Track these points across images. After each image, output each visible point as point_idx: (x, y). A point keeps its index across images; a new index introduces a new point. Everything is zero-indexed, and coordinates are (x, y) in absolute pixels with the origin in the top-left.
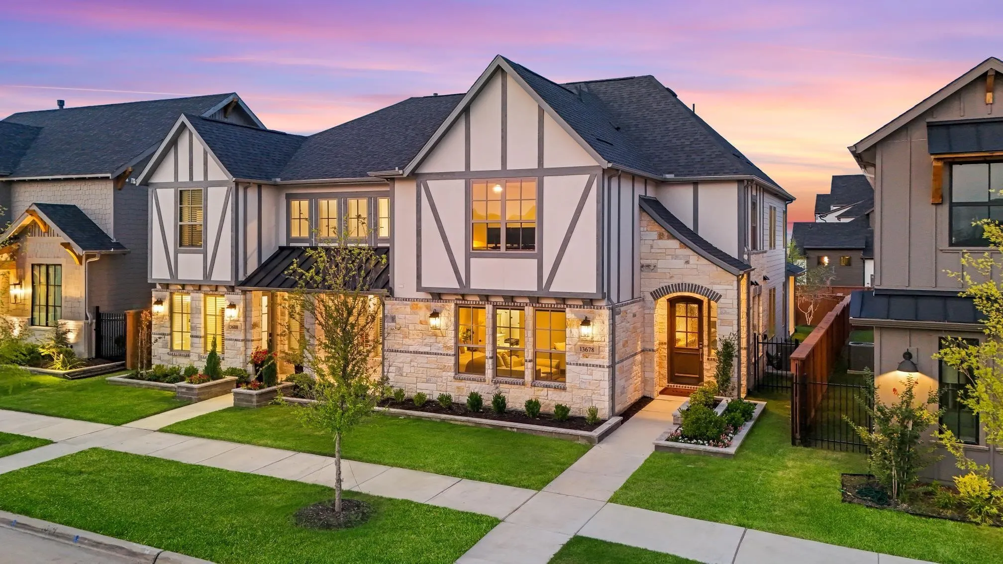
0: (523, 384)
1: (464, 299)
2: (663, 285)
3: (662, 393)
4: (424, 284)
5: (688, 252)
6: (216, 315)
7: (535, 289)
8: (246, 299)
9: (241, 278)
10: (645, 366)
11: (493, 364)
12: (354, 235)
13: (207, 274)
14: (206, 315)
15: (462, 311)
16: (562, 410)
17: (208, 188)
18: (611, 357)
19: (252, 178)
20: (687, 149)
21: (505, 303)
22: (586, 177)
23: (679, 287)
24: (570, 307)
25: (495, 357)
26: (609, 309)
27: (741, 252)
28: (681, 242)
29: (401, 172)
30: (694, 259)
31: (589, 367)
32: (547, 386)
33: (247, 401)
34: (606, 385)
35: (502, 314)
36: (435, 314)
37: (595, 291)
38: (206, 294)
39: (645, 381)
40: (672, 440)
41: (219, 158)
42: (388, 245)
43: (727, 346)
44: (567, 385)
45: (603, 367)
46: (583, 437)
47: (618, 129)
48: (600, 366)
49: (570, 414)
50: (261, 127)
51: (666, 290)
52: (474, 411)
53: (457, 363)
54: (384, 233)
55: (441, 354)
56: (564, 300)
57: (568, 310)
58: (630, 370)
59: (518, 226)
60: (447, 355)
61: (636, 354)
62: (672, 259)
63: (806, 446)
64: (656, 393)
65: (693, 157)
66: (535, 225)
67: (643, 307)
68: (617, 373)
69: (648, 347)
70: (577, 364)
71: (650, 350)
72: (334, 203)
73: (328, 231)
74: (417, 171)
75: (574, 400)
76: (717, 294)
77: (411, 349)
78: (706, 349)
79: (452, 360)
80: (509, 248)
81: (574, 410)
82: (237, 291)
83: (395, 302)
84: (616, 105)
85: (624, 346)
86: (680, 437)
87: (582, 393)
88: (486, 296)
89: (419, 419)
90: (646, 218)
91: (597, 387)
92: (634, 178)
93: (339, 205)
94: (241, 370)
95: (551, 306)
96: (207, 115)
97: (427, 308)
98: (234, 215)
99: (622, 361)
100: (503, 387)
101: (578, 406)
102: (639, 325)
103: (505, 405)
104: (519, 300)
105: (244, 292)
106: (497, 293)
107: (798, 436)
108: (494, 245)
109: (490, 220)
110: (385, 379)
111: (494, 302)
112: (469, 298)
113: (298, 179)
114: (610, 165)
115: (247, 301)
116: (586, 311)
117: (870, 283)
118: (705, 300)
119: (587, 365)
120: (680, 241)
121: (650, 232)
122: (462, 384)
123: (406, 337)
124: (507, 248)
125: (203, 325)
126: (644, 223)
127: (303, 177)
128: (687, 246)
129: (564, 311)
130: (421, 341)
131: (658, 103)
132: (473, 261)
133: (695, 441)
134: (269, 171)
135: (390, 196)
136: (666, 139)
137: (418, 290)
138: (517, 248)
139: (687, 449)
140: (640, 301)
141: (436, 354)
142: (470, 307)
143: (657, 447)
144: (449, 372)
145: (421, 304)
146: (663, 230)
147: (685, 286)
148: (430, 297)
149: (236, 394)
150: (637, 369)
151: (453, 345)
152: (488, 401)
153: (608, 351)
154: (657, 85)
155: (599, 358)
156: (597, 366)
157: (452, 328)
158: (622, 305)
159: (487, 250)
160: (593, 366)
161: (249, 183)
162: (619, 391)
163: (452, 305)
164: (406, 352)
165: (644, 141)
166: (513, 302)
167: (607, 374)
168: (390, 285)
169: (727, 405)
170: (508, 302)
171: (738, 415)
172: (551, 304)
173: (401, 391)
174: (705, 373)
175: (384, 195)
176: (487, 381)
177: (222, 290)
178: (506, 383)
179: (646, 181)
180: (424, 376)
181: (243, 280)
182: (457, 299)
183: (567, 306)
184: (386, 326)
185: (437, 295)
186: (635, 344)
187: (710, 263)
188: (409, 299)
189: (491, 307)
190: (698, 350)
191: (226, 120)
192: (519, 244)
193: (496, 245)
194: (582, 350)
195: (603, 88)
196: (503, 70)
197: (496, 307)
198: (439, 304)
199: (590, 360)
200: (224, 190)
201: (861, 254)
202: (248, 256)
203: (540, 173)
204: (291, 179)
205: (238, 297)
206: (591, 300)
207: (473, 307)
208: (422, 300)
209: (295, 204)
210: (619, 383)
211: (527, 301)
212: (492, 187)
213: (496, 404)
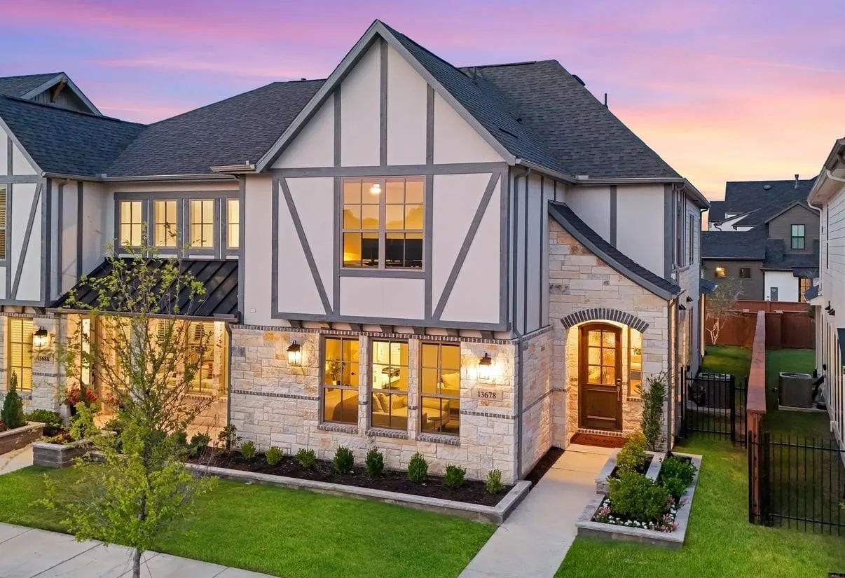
0: (406, 438)
1: (331, 329)
2: (577, 310)
3: (573, 441)
4: (282, 309)
5: (608, 270)
6: (22, 343)
7: (423, 318)
8: (59, 325)
9: (54, 297)
10: (554, 410)
11: (367, 411)
12: (197, 245)
13: (11, 292)
14: (10, 343)
15: (330, 344)
16: (455, 472)
17: (13, 185)
18: (517, 405)
19: (69, 172)
20: (602, 145)
21: (384, 334)
22: (487, 177)
23: (596, 313)
24: (466, 341)
25: (371, 403)
26: (515, 343)
27: (668, 271)
28: (600, 258)
29: (252, 167)
30: (615, 278)
31: (489, 418)
32: (435, 441)
33: (51, 459)
34: (511, 440)
35: (380, 349)
36: (295, 347)
37: (497, 321)
38: (10, 317)
39: (554, 428)
40: (600, 521)
41: (24, 146)
42: (236, 257)
43: (656, 387)
44: (462, 439)
45: (508, 418)
46: (484, 514)
47: (519, 120)
48: (504, 417)
49: (466, 477)
50: (97, 114)
51: (580, 316)
52: (343, 473)
53: (323, 408)
54: (234, 242)
55: (302, 398)
56: (458, 331)
57: (463, 344)
58: (538, 418)
59: (402, 237)
60: (310, 398)
61: (544, 396)
62: (588, 278)
63: (767, 525)
64: (567, 442)
65: (609, 155)
66: (422, 236)
67: (552, 338)
68: (524, 424)
69: (558, 386)
70: (474, 414)
71: (560, 390)
72: (173, 204)
73: (165, 240)
74: (275, 166)
75: (469, 460)
76: (643, 322)
77: (265, 390)
78: (625, 387)
79: (315, 406)
80: (389, 265)
81: (470, 472)
82: (49, 313)
83: (244, 330)
84: (515, 94)
85: (531, 388)
86: (610, 517)
87: (481, 451)
88: (359, 326)
89: (271, 485)
90: (556, 228)
91: (499, 443)
92: (543, 177)
93: (179, 208)
94: (51, 412)
95: (442, 338)
96: (27, 97)
97: (285, 339)
98: (45, 218)
99: (530, 407)
100: (380, 441)
101: (475, 466)
102: (547, 360)
103: (382, 465)
104: (401, 331)
105: (58, 315)
106: (373, 321)
107: (757, 511)
108: (371, 260)
109: (366, 228)
110: (230, 429)
111: (369, 333)
112: (338, 327)
113: (130, 175)
114: (518, 161)
115: (62, 326)
116: (485, 347)
117: (770, 296)
118: (625, 327)
119: (486, 415)
120: (598, 256)
121: (562, 246)
122: (328, 436)
123: (258, 374)
124: (387, 265)
125: (6, 355)
126: (554, 234)
127: (135, 173)
128: (606, 263)
129: (458, 346)
130: (277, 380)
131: (565, 92)
132: (344, 281)
133: (629, 522)
134: (93, 164)
135: (241, 196)
136: (576, 133)
137: (273, 317)
138: (400, 265)
139: (620, 534)
140: (549, 330)
141: (295, 397)
142: (340, 339)
143: (581, 530)
144: (311, 420)
145: (277, 334)
146: (578, 243)
147: (604, 312)
148: (289, 325)
149: (36, 449)
150: (545, 413)
151: (317, 385)
152: (360, 458)
153: (513, 397)
154: (562, 71)
155: (502, 406)
156: (499, 416)
157: (316, 364)
158: (530, 338)
159: (362, 267)
160: (495, 416)
161: (65, 179)
162: (526, 445)
163: (317, 336)
164: (257, 394)
165: (550, 136)
166: (393, 332)
167: (512, 427)
168: (239, 309)
169: (660, 465)
170: (388, 334)
171: (676, 480)
172: (442, 337)
173: (251, 444)
174: (624, 415)
175: (234, 196)
176: (360, 431)
177: (30, 311)
178: (384, 435)
179: (556, 182)
180: (281, 425)
181: (57, 299)
182: (322, 328)
183: (462, 340)
184: (233, 361)
185: (298, 323)
186: (544, 384)
187: (635, 285)
188: (262, 327)
189: (366, 338)
190: (615, 387)
191: (52, 104)
192: (402, 261)
193: (373, 260)
194: (481, 395)
195: (499, 74)
196: (383, 40)
197: (372, 339)
198: (300, 334)
199: (491, 409)
200: (33, 187)
201: (761, 265)
202: (63, 269)
203: (429, 170)
204: (120, 175)
205: (49, 322)
206: (493, 332)
207: (344, 339)
208: (279, 329)
209: (125, 205)
210: (526, 435)
211: (412, 332)
212: (370, 187)
213: (371, 464)
